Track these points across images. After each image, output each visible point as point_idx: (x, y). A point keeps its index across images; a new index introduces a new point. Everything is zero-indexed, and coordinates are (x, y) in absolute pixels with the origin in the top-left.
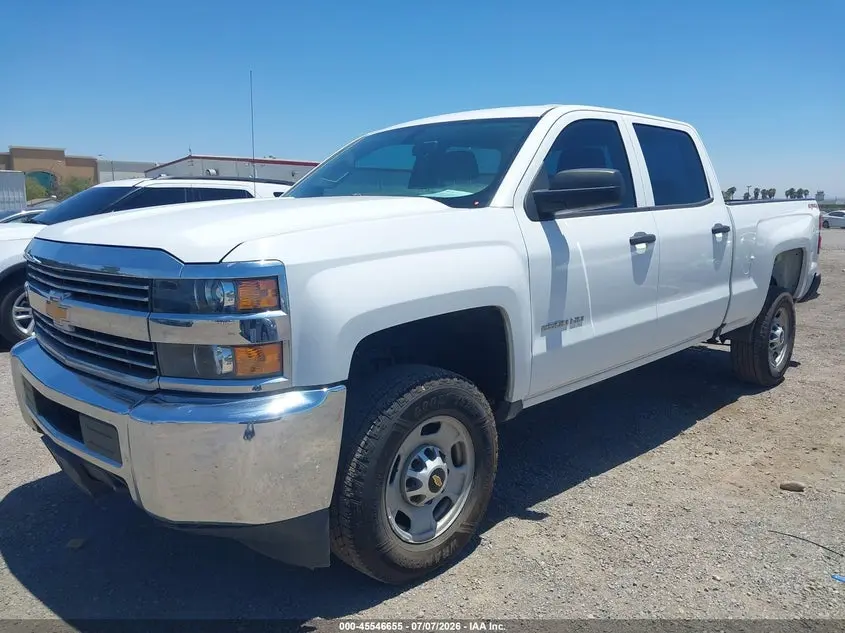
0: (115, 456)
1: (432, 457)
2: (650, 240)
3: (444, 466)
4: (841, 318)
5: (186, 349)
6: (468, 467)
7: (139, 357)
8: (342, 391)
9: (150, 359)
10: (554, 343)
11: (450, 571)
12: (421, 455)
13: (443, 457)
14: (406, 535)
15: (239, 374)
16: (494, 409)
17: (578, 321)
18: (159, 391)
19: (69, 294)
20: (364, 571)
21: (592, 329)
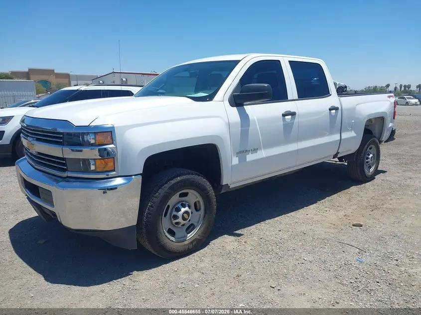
0: (51, 203)
1: (184, 207)
2: (293, 114)
3: (190, 211)
4: (419, 150)
5: (78, 161)
6: (202, 212)
7: (59, 164)
8: (140, 177)
9: (64, 165)
10: (242, 160)
11: (193, 255)
12: (179, 205)
13: (189, 207)
14: (172, 238)
15: (98, 170)
16: (214, 187)
17: (255, 150)
18: (68, 177)
19: (35, 139)
20: (153, 252)
21: (263, 154)
